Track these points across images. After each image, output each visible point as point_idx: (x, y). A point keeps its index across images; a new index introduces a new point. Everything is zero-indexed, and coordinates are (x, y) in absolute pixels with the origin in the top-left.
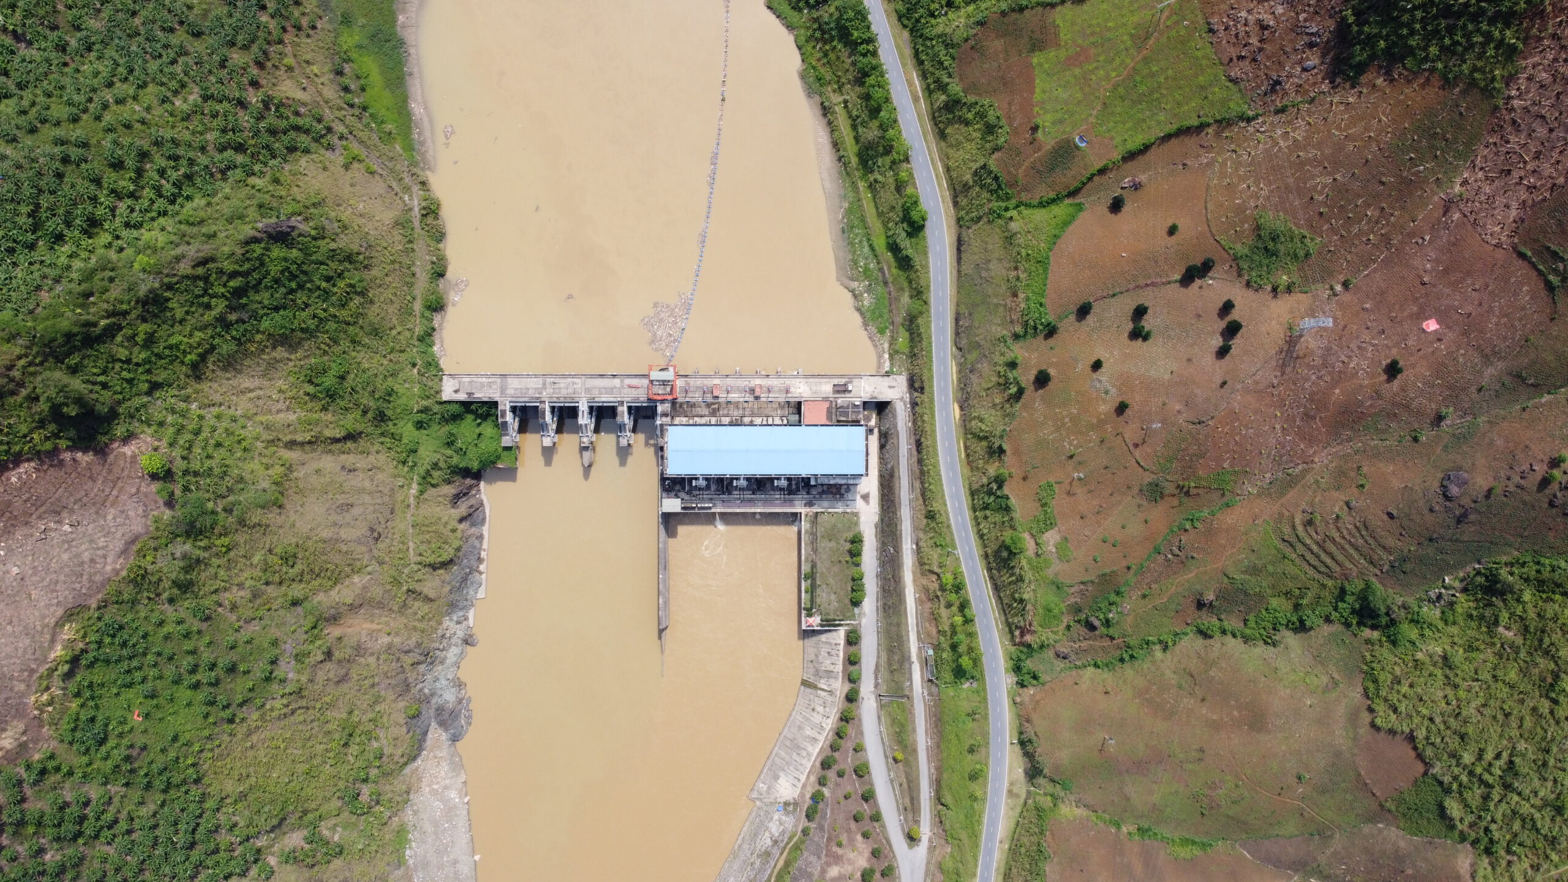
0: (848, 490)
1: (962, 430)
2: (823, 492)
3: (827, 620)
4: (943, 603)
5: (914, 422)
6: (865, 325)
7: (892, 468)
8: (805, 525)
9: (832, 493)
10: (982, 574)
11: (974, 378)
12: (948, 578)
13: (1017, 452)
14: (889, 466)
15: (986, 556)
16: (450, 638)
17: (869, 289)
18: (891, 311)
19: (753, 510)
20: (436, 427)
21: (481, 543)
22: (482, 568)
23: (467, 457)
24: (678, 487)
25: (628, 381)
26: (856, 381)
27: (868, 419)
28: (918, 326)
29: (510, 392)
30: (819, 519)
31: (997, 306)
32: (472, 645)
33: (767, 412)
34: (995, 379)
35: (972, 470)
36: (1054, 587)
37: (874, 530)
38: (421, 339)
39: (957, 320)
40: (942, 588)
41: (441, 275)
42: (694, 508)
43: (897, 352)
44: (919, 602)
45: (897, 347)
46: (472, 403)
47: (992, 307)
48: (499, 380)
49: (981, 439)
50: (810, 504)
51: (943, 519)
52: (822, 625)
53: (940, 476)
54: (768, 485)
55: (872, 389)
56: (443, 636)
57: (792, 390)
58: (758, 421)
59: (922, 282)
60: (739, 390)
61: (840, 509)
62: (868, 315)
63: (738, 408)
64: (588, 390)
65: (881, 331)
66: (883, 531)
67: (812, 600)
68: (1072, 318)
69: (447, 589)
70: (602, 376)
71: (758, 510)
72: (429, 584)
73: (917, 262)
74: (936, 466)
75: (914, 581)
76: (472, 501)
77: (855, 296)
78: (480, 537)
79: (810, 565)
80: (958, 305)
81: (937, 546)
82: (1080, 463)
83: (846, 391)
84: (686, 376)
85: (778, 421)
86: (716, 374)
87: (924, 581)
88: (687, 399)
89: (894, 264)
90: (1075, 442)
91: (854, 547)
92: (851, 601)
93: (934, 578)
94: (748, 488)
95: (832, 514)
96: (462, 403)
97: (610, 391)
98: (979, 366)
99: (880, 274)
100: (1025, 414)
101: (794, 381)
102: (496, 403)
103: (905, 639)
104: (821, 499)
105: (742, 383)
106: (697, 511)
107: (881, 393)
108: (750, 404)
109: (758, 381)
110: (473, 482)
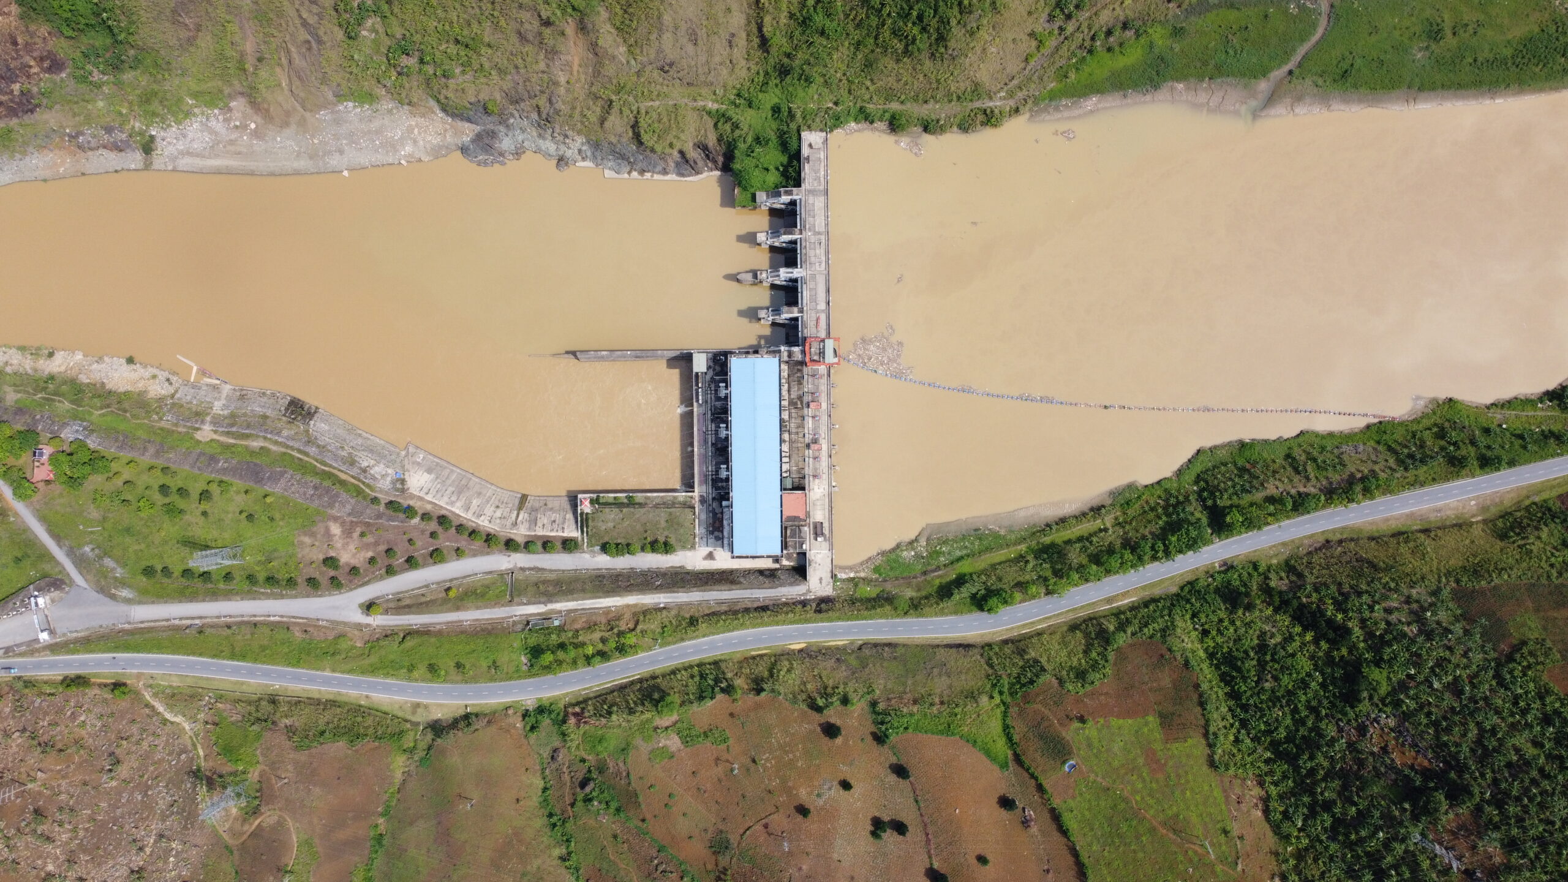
0: (717, 539)
1: (779, 652)
2: (714, 513)
3: (587, 519)
4: (607, 634)
5: (786, 604)
6: (883, 553)
7: (740, 583)
8: (682, 496)
9: (714, 522)
10: (636, 674)
11: (831, 663)
12: (630, 639)
13: (758, 706)
14: (742, 580)
15: (654, 677)
16: (565, 143)
17: (918, 556)
18: (897, 579)
19: (696, 443)
20: (774, 127)
21: (659, 173)
22: (635, 174)
23: (744, 157)
24: (718, 368)
25: (823, 317)
26: (826, 545)
27: (789, 557)
28: (882, 606)
29: (811, 199)
30: (687, 510)
31: (904, 684)
32: (558, 165)
33: (795, 457)
34: (831, 683)
35: (740, 662)
36: (623, 746)
37: (678, 565)
38: (862, 110)
39: (889, 645)
40: (621, 634)
41: (926, 129)
42: (697, 385)
43: (856, 585)
44: (607, 611)
45: (861, 585)
46: (799, 161)
47: (903, 679)
48: (822, 188)
49: (771, 670)
50: (703, 500)
51: (690, 634)
52: (582, 514)
53: (733, 631)
54: (721, 459)
55: (819, 561)
56: (566, 136)
57: (817, 481)
58: (785, 448)
59: (927, 609)
60: (816, 428)
62: (893, 556)
63: (798, 427)
64: (813, 277)
65: (876, 570)
66: (676, 574)
67: (607, 504)
68: (894, 760)
69: (614, 140)
70: (828, 291)
71: (696, 449)
72: (618, 121)
73: (947, 604)
74: (743, 626)
75: (628, 606)
76: (700, 163)
77: (911, 543)
78: (665, 172)
79: (642, 501)
80: (904, 645)
81: (663, 628)
82: (748, 770)
83: (816, 535)
84: (829, 375)
85: (785, 467)
86: (831, 405)
87: (627, 616)
88: (806, 377)
89: (944, 581)
90: (769, 765)
91: (661, 545)
92: (607, 543)
93: (631, 626)
94: (718, 439)
95: (693, 523)
96: (799, 152)
97: (814, 299)
98: (844, 668)
99: (934, 567)
100: (796, 714)
101: (826, 482)
102: (799, 186)
103: (570, 597)
104: (708, 512)
105: (823, 431)
106: (694, 387)
107: (815, 570)
108: (802, 440)
109: (824, 447)
110: (720, 164)
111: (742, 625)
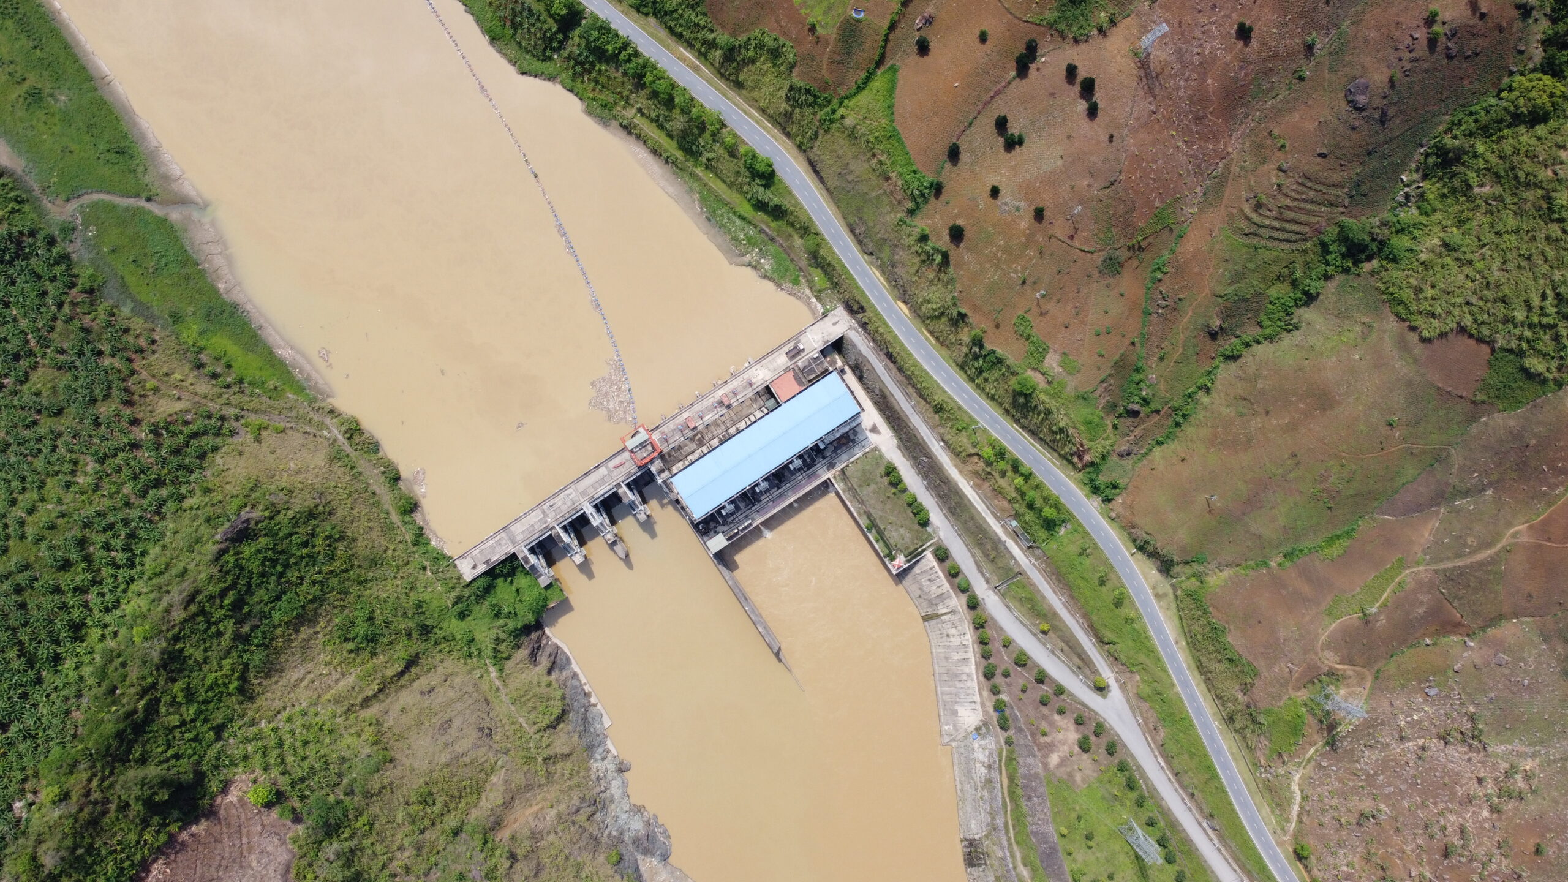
0: (855, 433)
1: (918, 320)
2: (836, 449)
3: (910, 554)
4: (996, 475)
5: (874, 340)
6: (779, 286)
7: (881, 390)
8: (839, 486)
9: (844, 444)
10: (1014, 429)
11: (899, 270)
12: (987, 452)
13: (976, 308)
14: (877, 391)
15: (1007, 412)
16: (605, 776)
17: (762, 254)
18: (792, 260)
19: (787, 503)
20: (477, 608)
21: (579, 680)
22: (593, 700)
23: (519, 616)
24: (712, 525)
25: (612, 464)
26: (803, 339)
27: (833, 363)
28: (824, 258)
29: (519, 538)
30: (848, 473)
31: (878, 197)
32: (627, 770)
33: (745, 412)
34: (917, 260)
35: (948, 348)
36: (1081, 401)
37: (899, 452)
38: (416, 543)
39: (852, 231)
40: (988, 463)
41: (397, 478)
42: (737, 534)
43: (820, 291)
44: (976, 487)
45: (818, 287)
46: (493, 568)
47: (875, 201)
48: (504, 535)
49: (939, 317)
50: (831, 466)
51: (951, 405)
52: (908, 561)
54: (787, 473)
55: (820, 336)
56: (598, 778)
57: (754, 381)
58: (742, 425)
59: (802, 219)
60: (710, 409)
61: (859, 453)
62: (775, 276)
63: (718, 425)
64: (583, 494)
65: (796, 282)
66: (907, 448)
67: (887, 545)
68: (948, 166)
69: (576, 737)
70: (587, 474)
71: (792, 500)
72: (558, 743)
73: (787, 205)
74: (916, 365)
75: (961, 472)
76: (548, 650)
77: (755, 268)
78: (575, 676)
79: (865, 517)
81: (960, 431)
82: (1035, 283)
83: (800, 352)
84: (657, 427)
85: (759, 414)
86: (682, 410)
87: (970, 467)
88: (671, 446)
89: (769, 220)
90: (1019, 268)
91: (892, 478)
92: (920, 524)
93: (976, 459)
94: (771, 487)
95: (856, 462)
96: (485, 574)
97: (602, 482)
98: (897, 257)
99: (763, 236)
100: (962, 273)
101: (750, 372)
102: (514, 554)
103: (985, 526)
104: (838, 456)
105: (708, 402)
106: (741, 534)
107: (829, 335)
108: (727, 416)
109: (721, 392)
110: (538, 633)
111: (916, 366)
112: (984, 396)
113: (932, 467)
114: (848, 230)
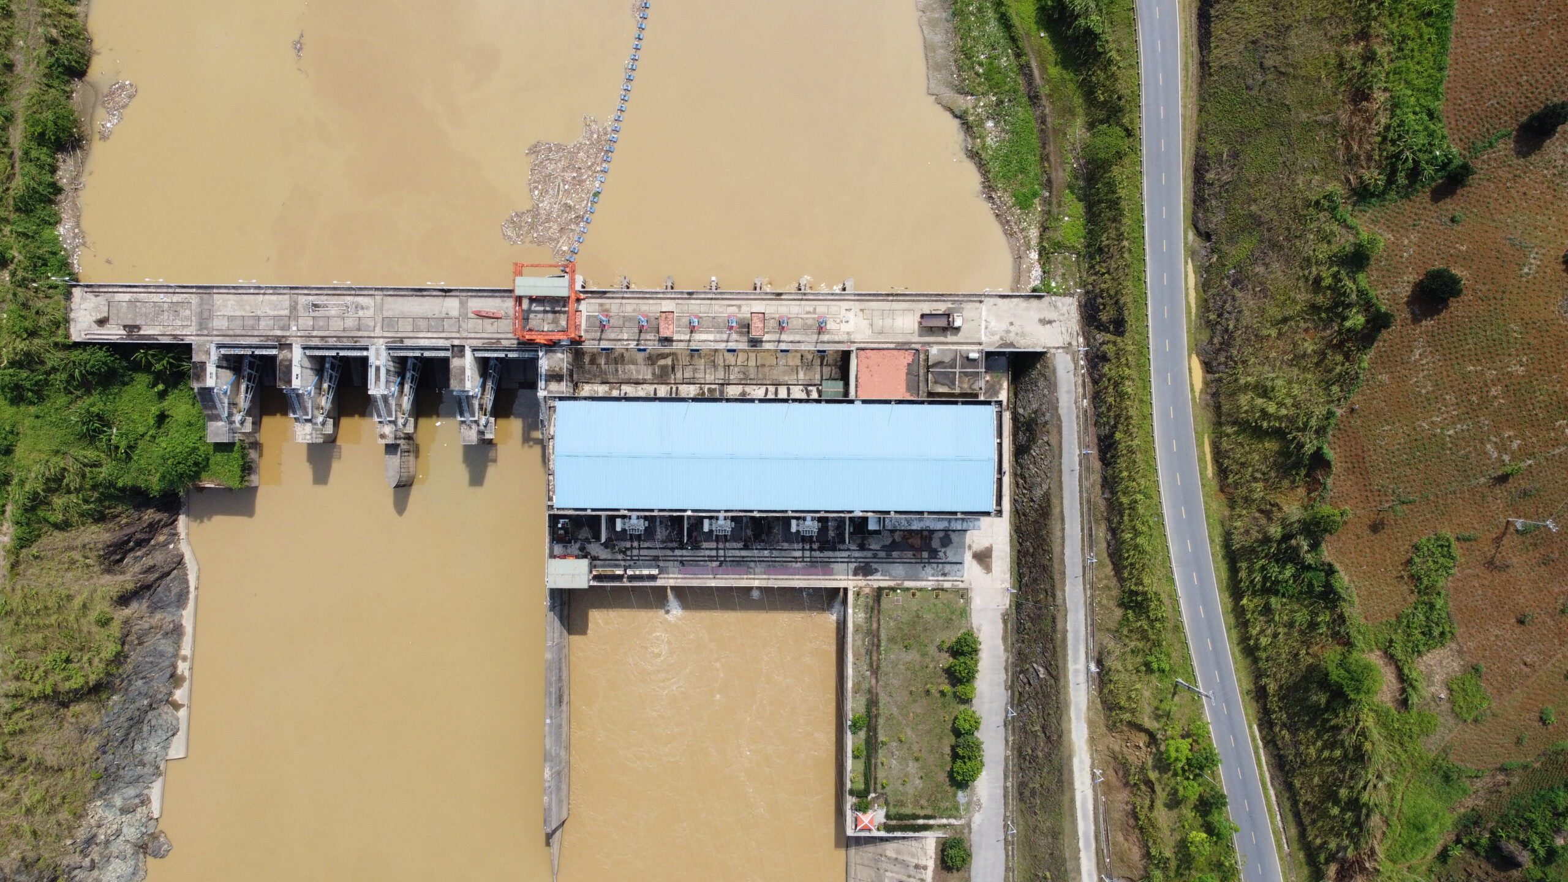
0: (946, 541)
1: (1210, 415)
2: (893, 546)
3: (900, 817)
4: (1161, 796)
5: (1097, 398)
6: (989, 188)
7: (1047, 497)
8: (854, 616)
9: (912, 548)
10: (1249, 732)
11: (1246, 300)
12: (1179, 749)
13: (1358, 466)
14: (1038, 493)
15: (1260, 694)
16: (107, 842)
17: (997, 112)
18: (1045, 158)
19: (743, 582)
20: (62, 400)
21: (178, 645)
22: (179, 695)
23: (133, 465)
24: (585, 533)
25: (476, 304)
26: (970, 310)
27: (993, 389)
28: (1111, 187)
29: (220, 324)
30: (885, 603)
31: (1309, 128)
32: (156, 855)
33: (777, 374)
34: (1303, 297)
35: (1232, 504)
36: (1437, 780)
37: (1000, 626)
38: (25, 207)
39: (1199, 171)
40: (1163, 764)
41: (76, 70)
42: (620, 578)
43: (1058, 246)
44: (1102, 789)
45: (1058, 236)
46: (137, 347)
47: (1295, 133)
48: (194, 299)
49: (1258, 433)
50: (865, 570)
51: (1166, 611)
52: (888, 828)
53: (1160, 516)
54: (777, 530)
55: (1004, 326)
56: (90, 841)
57: (831, 326)
58: (759, 393)
59: (1122, 87)
60: (716, 325)
61: (929, 580)
62: (995, 167)
63: (715, 366)
64: (389, 322)
65: (1024, 203)
66: (1020, 629)
67: (868, 774)
68: (1505, 148)
69: (93, 743)
70: (419, 292)
71: (756, 583)
72: (44, 738)
73: (1111, 41)
74: (1151, 494)
75: (1092, 740)
76: (158, 558)
77: (967, 127)
78: (177, 631)
79: (863, 701)
80: (1200, 138)
81: (1149, 670)
82: (1525, 494)
83: (950, 329)
84: (602, 294)
86: (671, 291)
87: (1115, 743)
88: (605, 344)
89: (1052, 58)
90: (1515, 444)
91: (958, 663)
92: (951, 775)
93: (1142, 739)
94: (735, 536)
95: (913, 592)
96: (114, 348)
97: (437, 323)
98: (1260, 269)
99: (1021, 80)
100: (1385, 378)
101: (835, 307)
102: (189, 346)
103: (1070, 865)
104: (889, 560)
105: (723, 310)
106: (626, 583)
107: (1023, 335)
108: (742, 357)
109: (758, 307)
110: (158, 516)
111: (1148, 496)
112: (1235, 634)
113: (1046, 696)
114: (1191, 164)
